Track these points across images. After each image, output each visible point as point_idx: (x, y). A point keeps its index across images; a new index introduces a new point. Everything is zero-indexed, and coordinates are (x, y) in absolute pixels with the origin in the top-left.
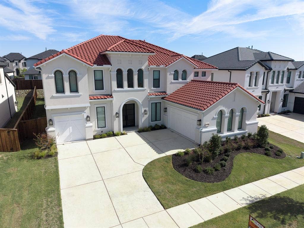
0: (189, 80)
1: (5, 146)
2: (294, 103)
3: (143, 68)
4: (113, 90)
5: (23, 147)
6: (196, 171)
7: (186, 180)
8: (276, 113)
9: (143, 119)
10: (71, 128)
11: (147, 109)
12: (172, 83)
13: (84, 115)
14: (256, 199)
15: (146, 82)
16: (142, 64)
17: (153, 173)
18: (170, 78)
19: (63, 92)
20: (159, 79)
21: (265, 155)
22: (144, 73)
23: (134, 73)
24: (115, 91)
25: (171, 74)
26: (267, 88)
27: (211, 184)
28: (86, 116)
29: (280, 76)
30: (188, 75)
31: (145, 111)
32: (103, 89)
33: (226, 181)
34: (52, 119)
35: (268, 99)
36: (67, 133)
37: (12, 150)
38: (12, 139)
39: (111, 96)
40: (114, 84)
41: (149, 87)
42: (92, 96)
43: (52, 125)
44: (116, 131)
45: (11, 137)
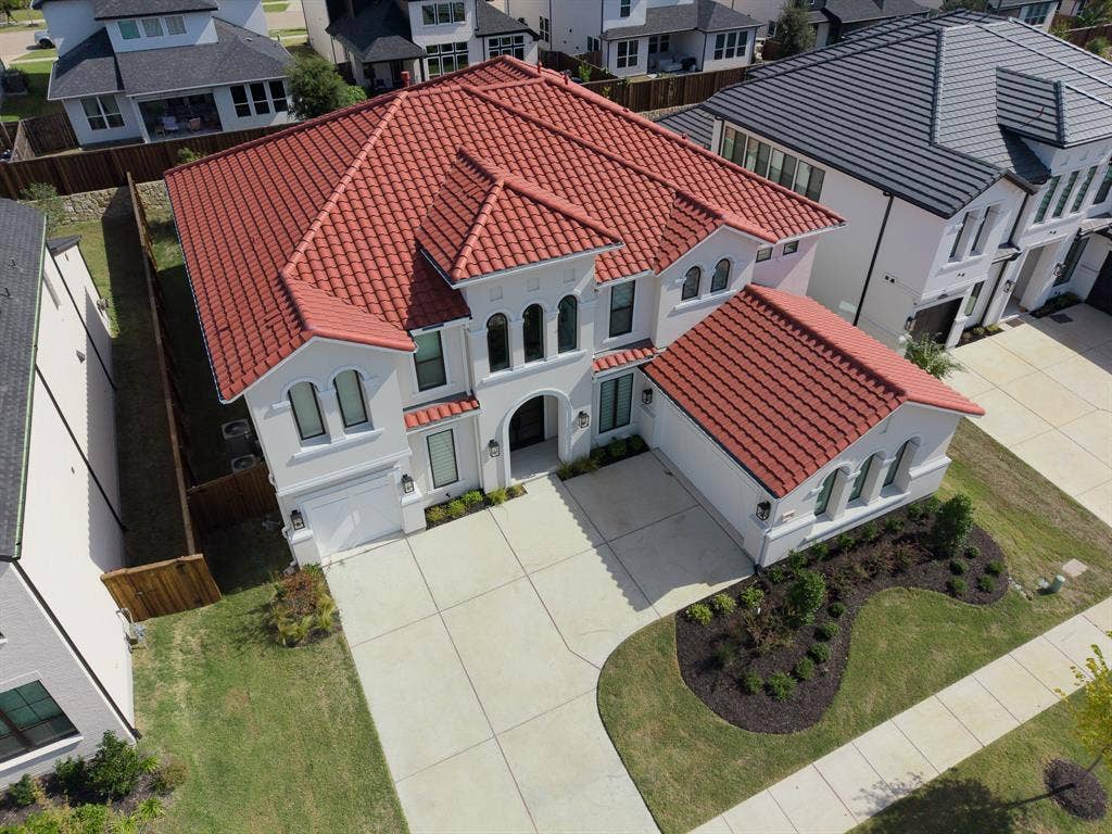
0: (734, 289)
1: (179, 598)
2: (1099, 269)
3: (577, 291)
4: (477, 383)
5: (227, 589)
6: (743, 687)
7: (720, 728)
8: (1027, 311)
9: (574, 439)
10: (356, 514)
11: (587, 409)
12: (675, 313)
13: (393, 476)
14: (895, 792)
15: (586, 332)
16: (574, 280)
17: (626, 701)
18: (671, 298)
19: (323, 433)
20: (631, 307)
21: (945, 592)
22: (579, 305)
23: (546, 316)
24: (484, 385)
25: (673, 286)
26: (1013, 240)
27: (781, 739)
28: (400, 477)
29: (1077, 190)
30: (733, 273)
31: (582, 414)
32: (445, 383)
33: (823, 725)
34: (300, 509)
35: (1007, 276)
36: (347, 528)
37: (200, 603)
38: (194, 579)
39: (472, 398)
40: (482, 363)
41: (597, 343)
42: (411, 411)
43: (302, 525)
44: (490, 487)
45: (190, 578)
